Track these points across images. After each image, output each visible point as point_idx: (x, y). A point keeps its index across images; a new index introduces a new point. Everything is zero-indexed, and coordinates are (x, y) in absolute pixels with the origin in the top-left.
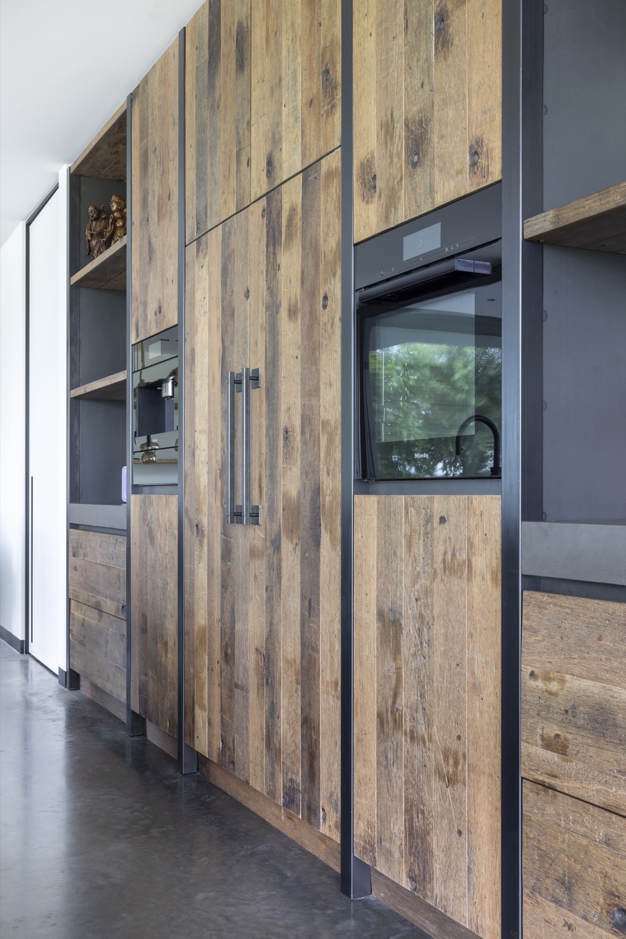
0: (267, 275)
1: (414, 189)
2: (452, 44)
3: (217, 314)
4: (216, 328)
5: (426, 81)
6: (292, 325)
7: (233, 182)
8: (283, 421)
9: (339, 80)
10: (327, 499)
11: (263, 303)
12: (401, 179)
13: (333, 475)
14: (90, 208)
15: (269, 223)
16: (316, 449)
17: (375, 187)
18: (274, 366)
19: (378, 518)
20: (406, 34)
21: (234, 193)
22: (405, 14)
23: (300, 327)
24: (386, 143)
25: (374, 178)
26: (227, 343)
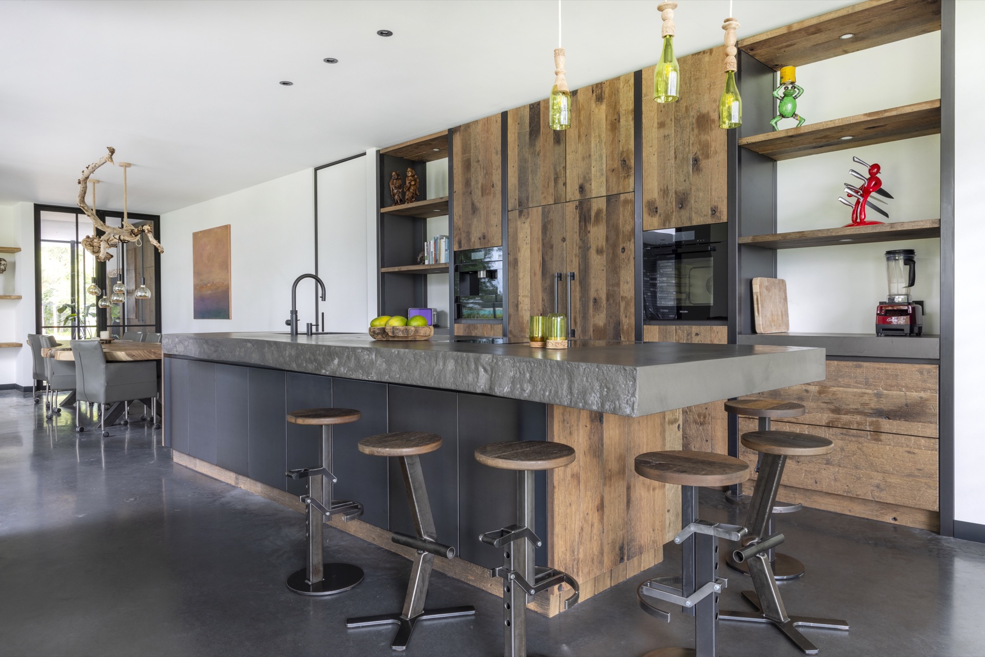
0: (580, 234)
1: (680, 217)
2: (702, 171)
3: (538, 246)
4: (536, 252)
5: (687, 180)
6: (599, 257)
7: (551, 190)
8: (592, 294)
9: (633, 166)
10: (625, 327)
11: (577, 245)
12: (673, 212)
13: (629, 318)
14: (394, 173)
15: (581, 213)
16: (617, 307)
17: (657, 212)
18: (586, 272)
19: (659, 334)
20: (675, 160)
21: (552, 195)
22: (675, 153)
23: (605, 258)
24: (664, 197)
25: (657, 208)
26: (547, 258)
